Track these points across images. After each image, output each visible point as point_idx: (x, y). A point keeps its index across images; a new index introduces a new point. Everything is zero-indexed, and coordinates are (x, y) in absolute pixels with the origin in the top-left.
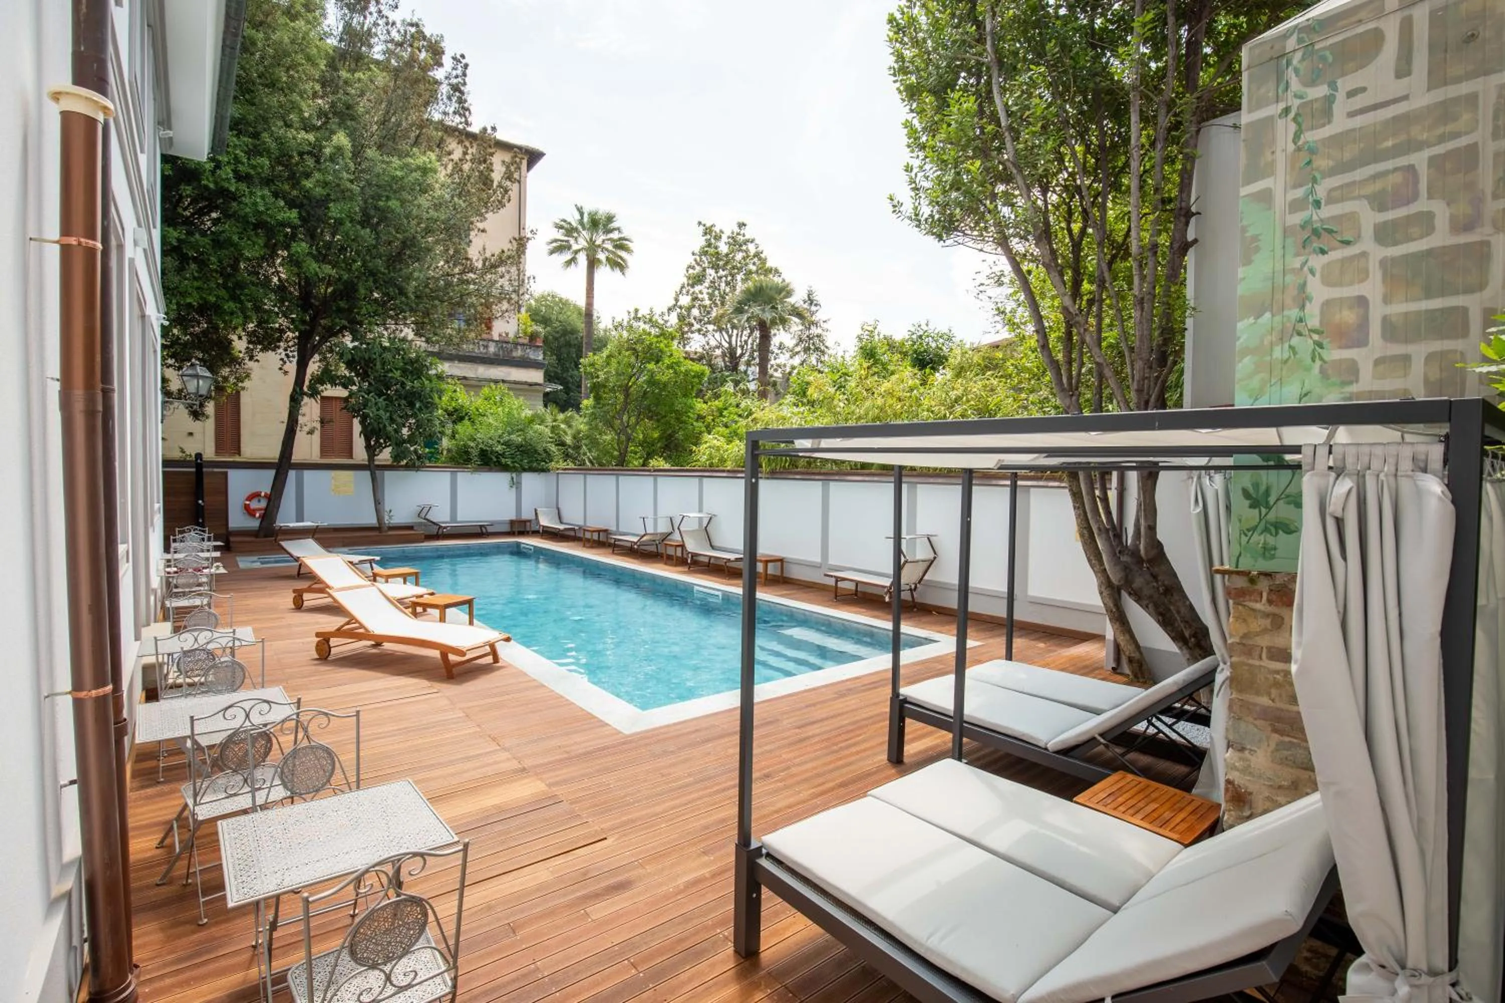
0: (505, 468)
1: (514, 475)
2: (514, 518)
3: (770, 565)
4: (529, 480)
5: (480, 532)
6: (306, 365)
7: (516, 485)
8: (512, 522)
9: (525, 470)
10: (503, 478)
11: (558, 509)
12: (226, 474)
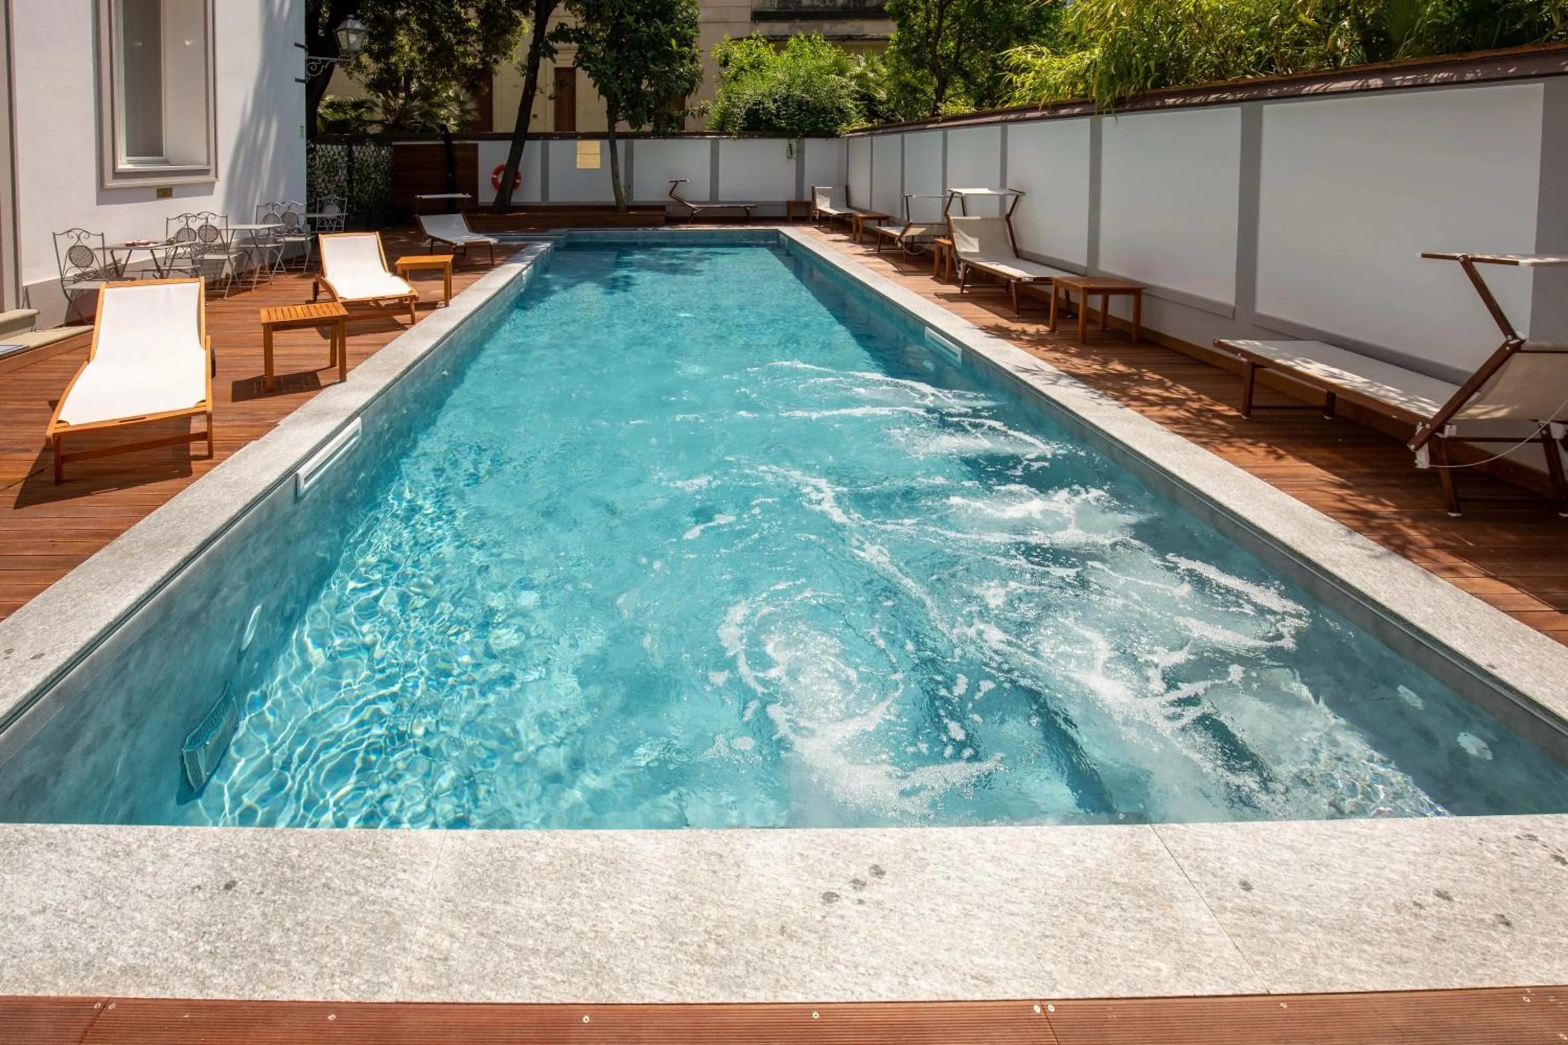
0: (779, 133)
1: (793, 142)
2: (793, 199)
3: (1113, 298)
4: (814, 148)
5: (744, 215)
6: (545, 22)
7: (798, 156)
8: (789, 204)
9: (808, 135)
10: (776, 147)
11: (847, 188)
12: (476, 146)
